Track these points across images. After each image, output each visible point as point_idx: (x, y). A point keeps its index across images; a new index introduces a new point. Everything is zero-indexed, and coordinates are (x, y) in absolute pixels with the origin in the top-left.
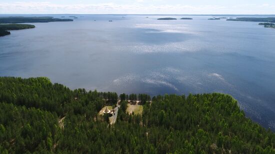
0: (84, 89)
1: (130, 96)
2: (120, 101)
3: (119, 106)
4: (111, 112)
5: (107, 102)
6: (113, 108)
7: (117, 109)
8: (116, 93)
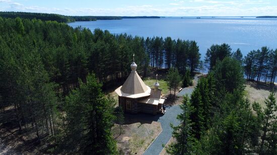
4: (155, 94)
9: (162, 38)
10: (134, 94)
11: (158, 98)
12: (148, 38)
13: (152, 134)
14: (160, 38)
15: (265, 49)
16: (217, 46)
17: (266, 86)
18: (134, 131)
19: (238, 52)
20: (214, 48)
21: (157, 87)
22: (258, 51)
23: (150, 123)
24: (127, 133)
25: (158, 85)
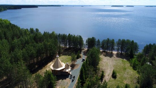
0: (37, 30)
1: (104, 42)
2: (86, 49)
3: (84, 57)
4: (67, 67)
5: (66, 50)
6: (73, 60)
7: (79, 63)
8: (80, 37)
9: (66, 35)
10: (58, 68)
11: (68, 69)
12: (59, 34)
13: (67, 84)
14: (65, 34)
15: (108, 39)
16: (90, 38)
17: (109, 54)
18: (60, 84)
19: (99, 40)
20: (89, 39)
21: (67, 64)
22: (106, 40)
23: (66, 79)
24: (58, 85)
25: (68, 63)
